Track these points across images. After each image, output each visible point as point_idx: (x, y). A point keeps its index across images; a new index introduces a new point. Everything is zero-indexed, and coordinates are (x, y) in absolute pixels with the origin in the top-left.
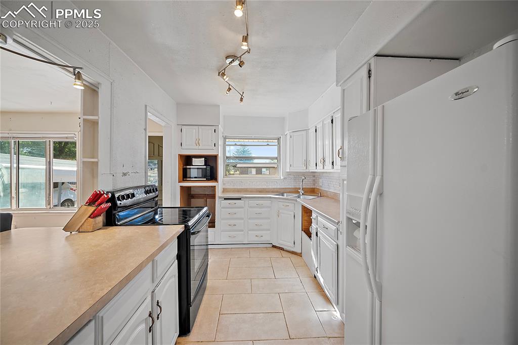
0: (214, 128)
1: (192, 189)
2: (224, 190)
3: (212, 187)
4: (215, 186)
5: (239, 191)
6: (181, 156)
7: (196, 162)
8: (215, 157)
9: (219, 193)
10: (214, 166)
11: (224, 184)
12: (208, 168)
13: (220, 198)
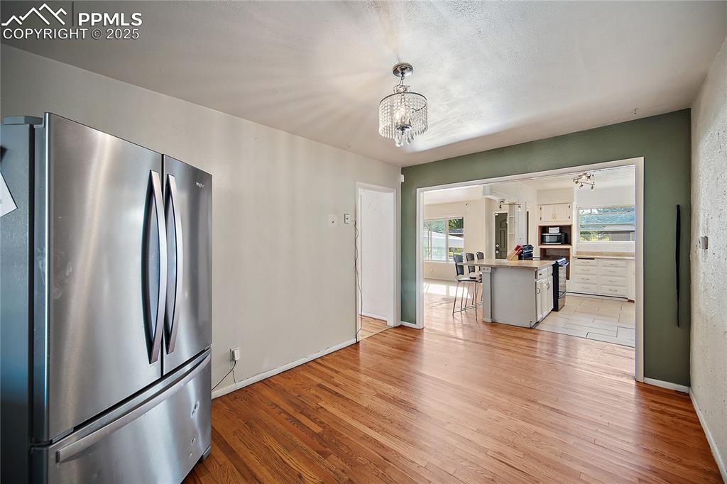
0: (568, 205)
1: (547, 251)
2: (578, 253)
3: (566, 249)
4: (569, 249)
5: (593, 254)
6: (540, 227)
7: (552, 231)
8: (570, 227)
9: (573, 253)
10: (568, 234)
11: (578, 248)
12: (563, 235)
13: (573, 257)
